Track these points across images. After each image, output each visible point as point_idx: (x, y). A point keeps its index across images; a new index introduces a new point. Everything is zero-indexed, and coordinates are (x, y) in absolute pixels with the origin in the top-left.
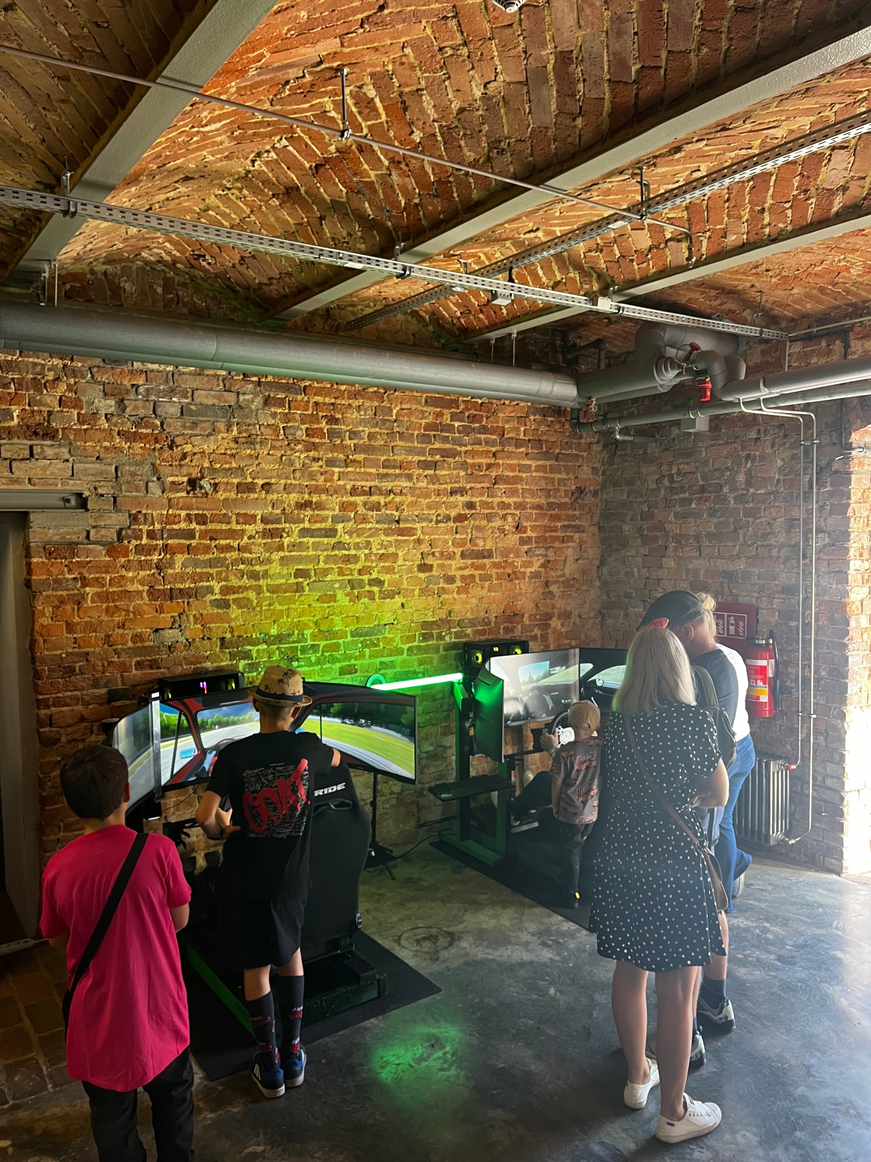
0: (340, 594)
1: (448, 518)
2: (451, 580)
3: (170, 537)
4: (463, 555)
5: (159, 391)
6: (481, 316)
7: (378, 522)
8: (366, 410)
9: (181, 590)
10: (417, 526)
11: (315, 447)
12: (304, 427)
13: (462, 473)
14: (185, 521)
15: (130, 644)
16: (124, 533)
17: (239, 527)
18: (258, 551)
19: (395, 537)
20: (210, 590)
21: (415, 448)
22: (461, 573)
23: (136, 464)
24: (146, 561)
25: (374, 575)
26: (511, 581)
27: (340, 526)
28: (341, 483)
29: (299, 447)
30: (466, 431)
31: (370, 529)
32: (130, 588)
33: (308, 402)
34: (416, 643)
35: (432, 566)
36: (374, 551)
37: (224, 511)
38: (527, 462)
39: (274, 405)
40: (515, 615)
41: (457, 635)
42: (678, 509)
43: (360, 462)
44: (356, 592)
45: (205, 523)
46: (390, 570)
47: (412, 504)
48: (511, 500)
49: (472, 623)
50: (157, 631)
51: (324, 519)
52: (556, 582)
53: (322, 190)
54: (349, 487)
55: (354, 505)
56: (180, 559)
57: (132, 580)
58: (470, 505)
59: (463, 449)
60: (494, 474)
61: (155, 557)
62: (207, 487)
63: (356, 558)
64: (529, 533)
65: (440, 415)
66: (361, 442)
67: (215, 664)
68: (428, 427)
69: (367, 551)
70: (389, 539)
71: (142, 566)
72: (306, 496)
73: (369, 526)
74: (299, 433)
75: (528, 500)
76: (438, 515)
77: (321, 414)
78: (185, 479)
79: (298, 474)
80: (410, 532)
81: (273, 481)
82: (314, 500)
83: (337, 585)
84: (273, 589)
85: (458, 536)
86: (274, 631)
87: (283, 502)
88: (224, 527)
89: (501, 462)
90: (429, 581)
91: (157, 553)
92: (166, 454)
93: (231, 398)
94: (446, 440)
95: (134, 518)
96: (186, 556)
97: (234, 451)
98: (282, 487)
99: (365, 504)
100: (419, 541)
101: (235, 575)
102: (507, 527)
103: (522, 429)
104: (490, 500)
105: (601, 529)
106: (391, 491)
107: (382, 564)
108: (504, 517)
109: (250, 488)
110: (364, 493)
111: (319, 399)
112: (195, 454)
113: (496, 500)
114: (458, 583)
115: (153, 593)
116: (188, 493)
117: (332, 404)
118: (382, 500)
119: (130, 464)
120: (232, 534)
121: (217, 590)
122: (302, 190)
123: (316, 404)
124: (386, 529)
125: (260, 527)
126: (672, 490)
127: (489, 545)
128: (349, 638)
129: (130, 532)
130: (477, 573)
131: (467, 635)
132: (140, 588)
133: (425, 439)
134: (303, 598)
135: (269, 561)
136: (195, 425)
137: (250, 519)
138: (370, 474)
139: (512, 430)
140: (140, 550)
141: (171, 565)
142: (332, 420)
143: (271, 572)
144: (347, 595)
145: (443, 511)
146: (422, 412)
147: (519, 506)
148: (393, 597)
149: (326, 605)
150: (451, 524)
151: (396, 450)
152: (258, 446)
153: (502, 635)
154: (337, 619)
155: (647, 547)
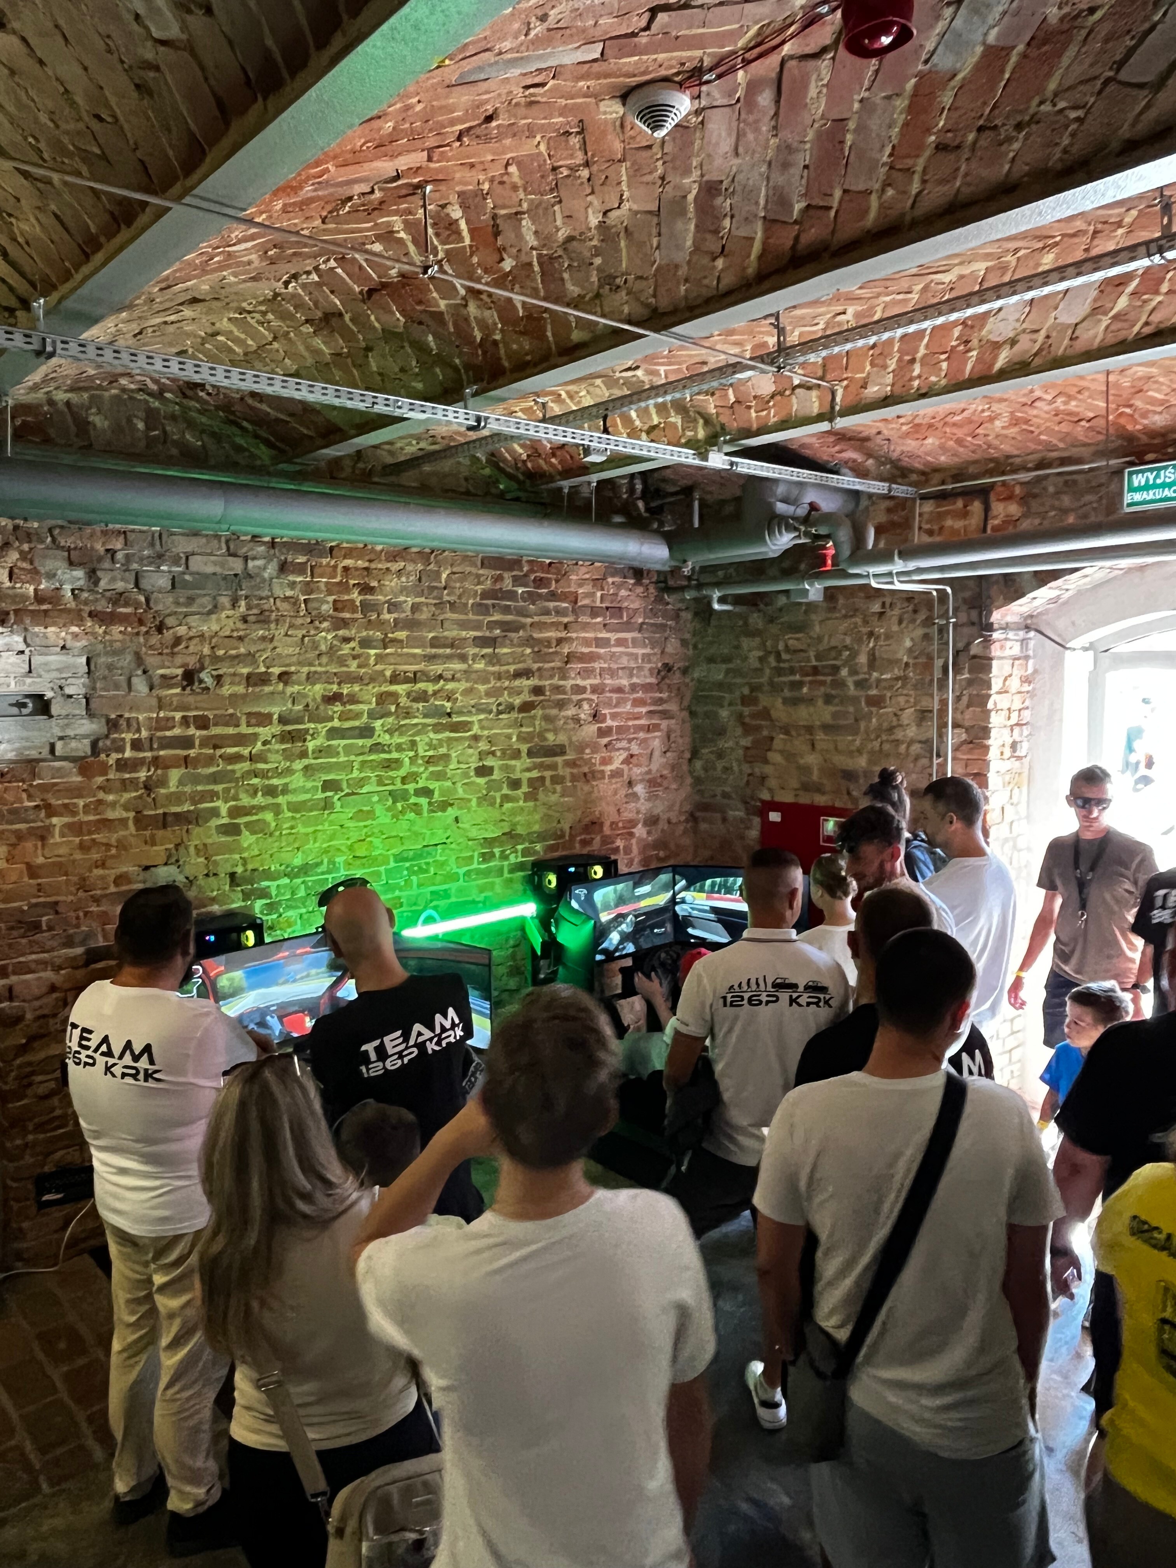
0: (379, 810)
1: (510, 708)
2: (515, 784)
3: (162, 747)
4: (530, 754)
5: (142, 559)
6: (553, 460)
7: (426, 716)
8: (408, 575)
9: (176, 815)
10: (474, 719)
11: (344, 624)
12: (331, 599)
13: (528, 651)
14: (181, 724)
15: (112, 889)
16: (101, 744)
17: (251, 730)
18: (275, 761)
19: (448, 734)
20: (215, 812)
21: (469, 621)
22: (528, 775)
23: (115, 653)
24: (131, 780)
25: (421, 784)
26: (588, 781)
27: (378, 724)
28: (379, 667)
29: (325, 625)
30: (531, 597)
31: (416, 725)
32: (111, 815)
33: (335, 567)
34: (475, 866)
35: (492, 768)
36: (421, 752)
37: (231, 711)
38: (604, 635)
39: (293, 572)
40: (593, 823)
41: (525, 852)
42: (787, 693)
43: (401, 641)
44: (399, 805)
45: (205, 727)
46: (439, 776)
47: (468, 692)
48: (587, 683)
49: (541, 837)
50: (147, 868)
51: (358, 715)
52: (642, 781)
53: (373, 318)
54: (388, 673)
55: (394, 695)
56: (175, 775)
57: (113, 805)
58: (537, 691)
59: (529, 620)
60: (566, 651)
61: (142, 775)
62: (209, 681)
63: (398, 762)
64: (609, 722)
65: (499, 578)
66: (403, 615)
67: (225, 907)
68: (485, 595)
69: (412, 754)
70: (440, 736)
71: (125, 786)
72: (335, 687)
73: (415, 721)
74: (325, 607)
75: (607, 682)
76: (499, 704)
77: (352, 582)
78: (180, 671)
79: (324, 659)
80: (464, 726)
81: (293, 669)
82: (345, 692)
83: (375, 798)
84: (295, 808)
85: (524, 729)
86: (298, 861)
87: (305, 696)
88: (231, 731)
89: (574, 635)
90: (490, 786)
91: (145, 769)
92: (155, 639)
93: (237, 565)
94: (507, 610)
95: (113, 725)
96: (183, 770)
97: (241, 633)
98: (304, 676)
99: (408, 695)
100: (476, 738)
101: (247, 791)
102: (582, 716)
103: (599, 594)
104: (562, 683)
105: (692, 714)
106: (440, 677)
107: (431, 769)
108: (579, 704)
109: (264, 679)
110: (407, 681)
111: (348, 562)
112: (191, 638)
113: (568, 684)
114: (525, 788)
115: (141, 821)
116: (184, 689)
117: (367, 569)
118: (430, 688)
119: (107, 654)
120: (241, 740)
121: (224, 811)
122: (347, 317)
123: (346, 569)
124: (434, 725)
125: (276, 729)
126: (779, 671)
127: (562, 738)
128: (392, 864)
129: (108, 742)
130: (548, 774)
131: (536, 853)
132: (125, 815)
133: (482, 610)
134: (333, 816)
135: (289, 771)
136: (191, 600)
137: (264, 719)
138: (414, 656)
139: (587, 595)
140: (122, 765)
141: (163, 782)
142: (366, 589)
143: (292, 787)
144: (388, 809)
145: (505, 698)
146: (478, 576)
147: (595, 689)
148: (444, 810)
149: (362, 824)
150: (514, 715)
151: (446, 625)
152: (273, 626)
153: (578, 849)
154: (377, 841)
155: (750, 738)
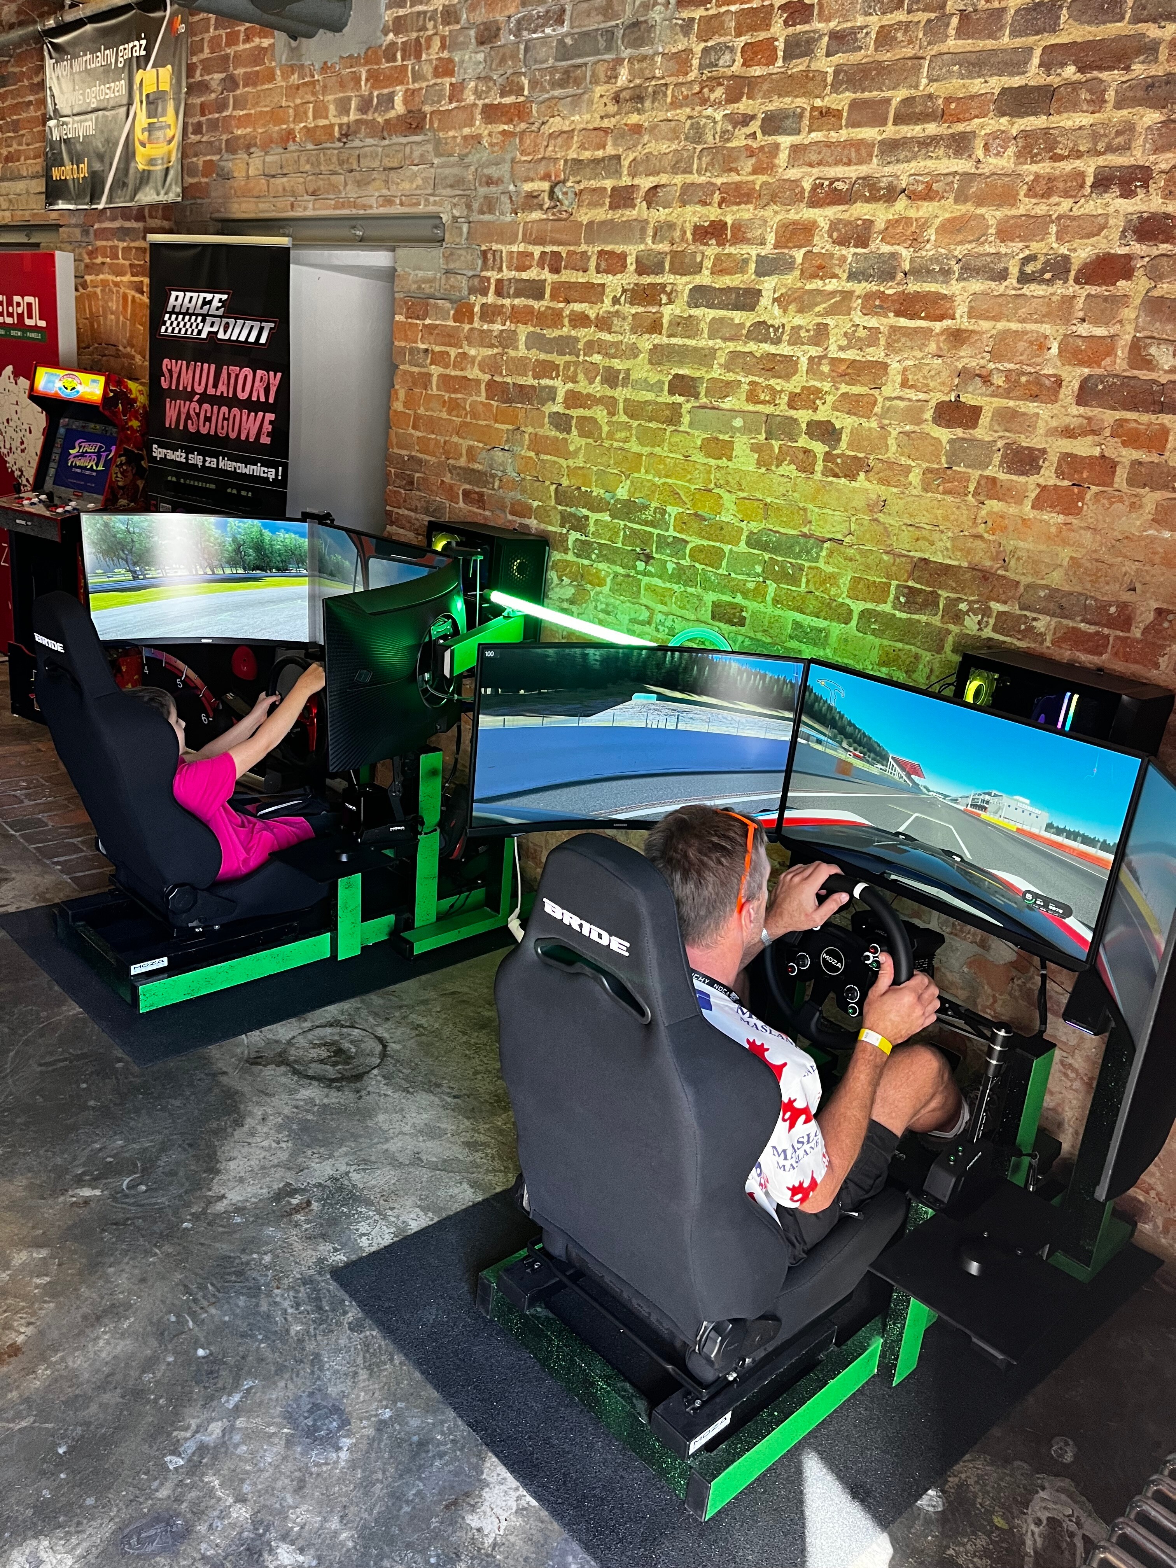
0: (741, 445)
1: (1059, 270)
2: (1024, 460)
3: (518, 294)
7: (852, 276)
9: (520, 388)
10: (960, 289)
12: (739, 42)
15: (463, 462)
17: (600, 279)
18: (621, 330)
19: (892, 320)
20: (552, 394)
23: (496, 162)
25: (822, 415)
27: (769, 285)
28: (792, 173)
29: (718, 93)
31: (833, 293)
32: (470, 373)
34: (886, 608)
35: (976, 411)
36: (833, 350)
37: (583, 247)
43: (838, 114)
44: (776, 446)
45: (558, 270)
46: (857, 406)
49: (1062, 605)
54: (807, 185)
55: (810, 230)
56: (524, 333)
57: (473, 362)
62: (566, 199)
66: (856, 57)
69: (814, 351)
70: (873, 322)
71: (483, 339)
72: (714, 212)
73: (832, 285)
76: (1031, 258)
78: (546, 186)
79: (704, 160)
80: (936, 307)
81: (664, 179)
82: (729, 220)
83: (738, 422)
84: (634, 410)
86: (622, 493)
87: (672, 226)
88: (581, 277)
91: (500, 320)
92: (528, 140)
95: (484, 259)
96: (531, 329)
97: (612, 121)
98: (676, 191)
99: (833, 229)
100: (957, 337)
101: (586, 372)
106: (903, 190)
109: (627, 197)
110: (837, 199)
112: (560, 134)
116: (546, 212)
118: (878, 216)
119: (489, 164)
120: (589, 293)
121: (560, 396)
124: (869, 297)
125: (629, 280)
129: (476, 282)
130: (1124, 456)
132: (480, 376)
134: (677, 437)
136: (566, 76)
137: (618, 263)
140: (485, 312)
141: (514, 342)
142: (797, 12)
143: (634, 376)
145: (1050, 243)
149: (712, 462)
150: (1066, 288)
152: (648, 104)
